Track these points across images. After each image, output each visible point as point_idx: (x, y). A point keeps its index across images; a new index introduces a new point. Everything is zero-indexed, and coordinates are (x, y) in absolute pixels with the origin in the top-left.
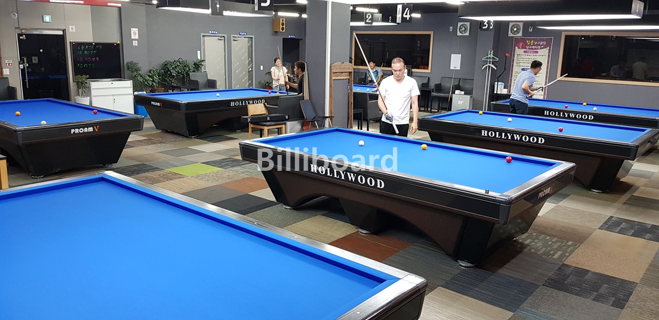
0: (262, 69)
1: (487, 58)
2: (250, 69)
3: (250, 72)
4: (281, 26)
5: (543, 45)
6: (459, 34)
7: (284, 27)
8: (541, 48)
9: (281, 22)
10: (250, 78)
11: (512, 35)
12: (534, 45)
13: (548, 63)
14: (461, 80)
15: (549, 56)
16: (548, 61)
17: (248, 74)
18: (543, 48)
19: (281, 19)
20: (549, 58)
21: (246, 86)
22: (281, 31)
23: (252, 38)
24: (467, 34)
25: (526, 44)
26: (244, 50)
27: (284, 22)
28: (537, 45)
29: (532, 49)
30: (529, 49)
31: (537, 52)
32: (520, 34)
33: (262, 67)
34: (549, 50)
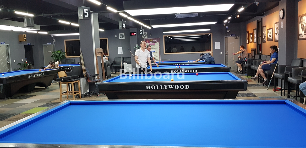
0: (15, 62)
1: (136, 48)
2: (8, 62)
3: (9, 65)
4: (24, 39)
5: (156, 41)
6: (120, 38)
7: (26, 39)
8: (156, 42)
9: (24, 36)
10: (9, 67)
11: (143, 38)
12: (153, 41)
13: (159, 48)
14: (124, 58)
15: (159, 45)
16: (159, 47)
17: (7, 65)
18: (157, 42)
19: (24, 35)
20: (159, 46)
21: (7, 71)
22: (24, 41)
23: (8, 45)
24: (124, 38)
25: (150, 41)
26: (4, 52)
27: (25, 36)
28: (154, 41)
29: (152, 43)
30: (151, 43)
31: (155, 44)
32: (147, 37)
33: (15, 61)
34: (159, 43)
